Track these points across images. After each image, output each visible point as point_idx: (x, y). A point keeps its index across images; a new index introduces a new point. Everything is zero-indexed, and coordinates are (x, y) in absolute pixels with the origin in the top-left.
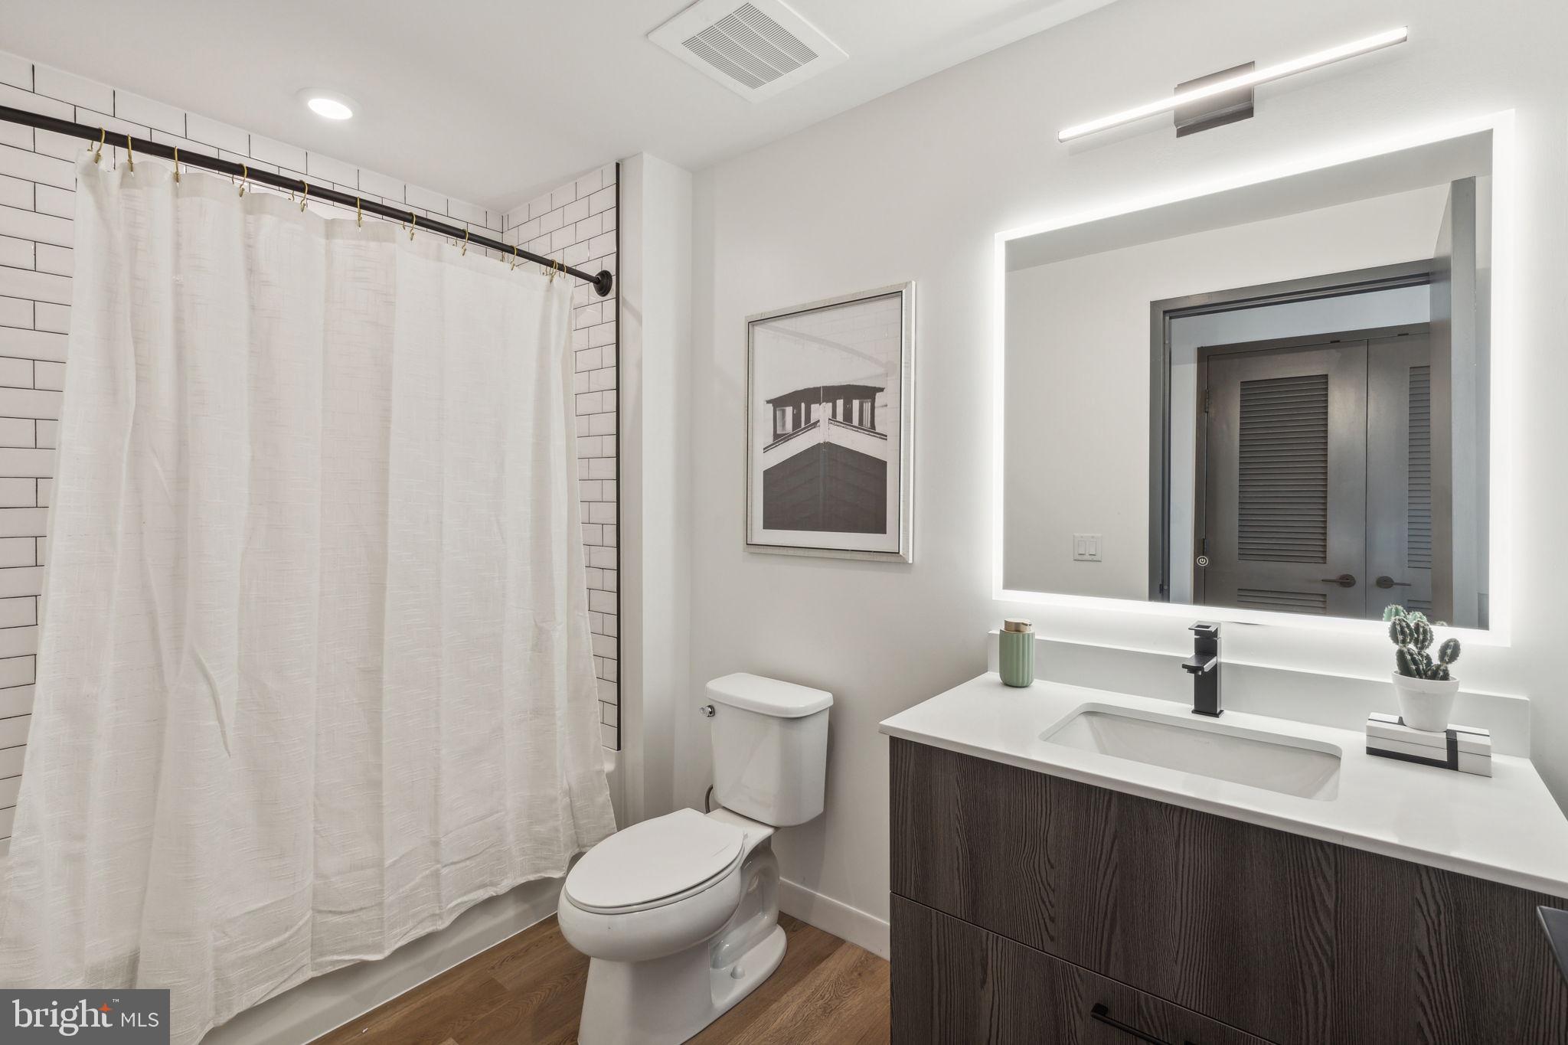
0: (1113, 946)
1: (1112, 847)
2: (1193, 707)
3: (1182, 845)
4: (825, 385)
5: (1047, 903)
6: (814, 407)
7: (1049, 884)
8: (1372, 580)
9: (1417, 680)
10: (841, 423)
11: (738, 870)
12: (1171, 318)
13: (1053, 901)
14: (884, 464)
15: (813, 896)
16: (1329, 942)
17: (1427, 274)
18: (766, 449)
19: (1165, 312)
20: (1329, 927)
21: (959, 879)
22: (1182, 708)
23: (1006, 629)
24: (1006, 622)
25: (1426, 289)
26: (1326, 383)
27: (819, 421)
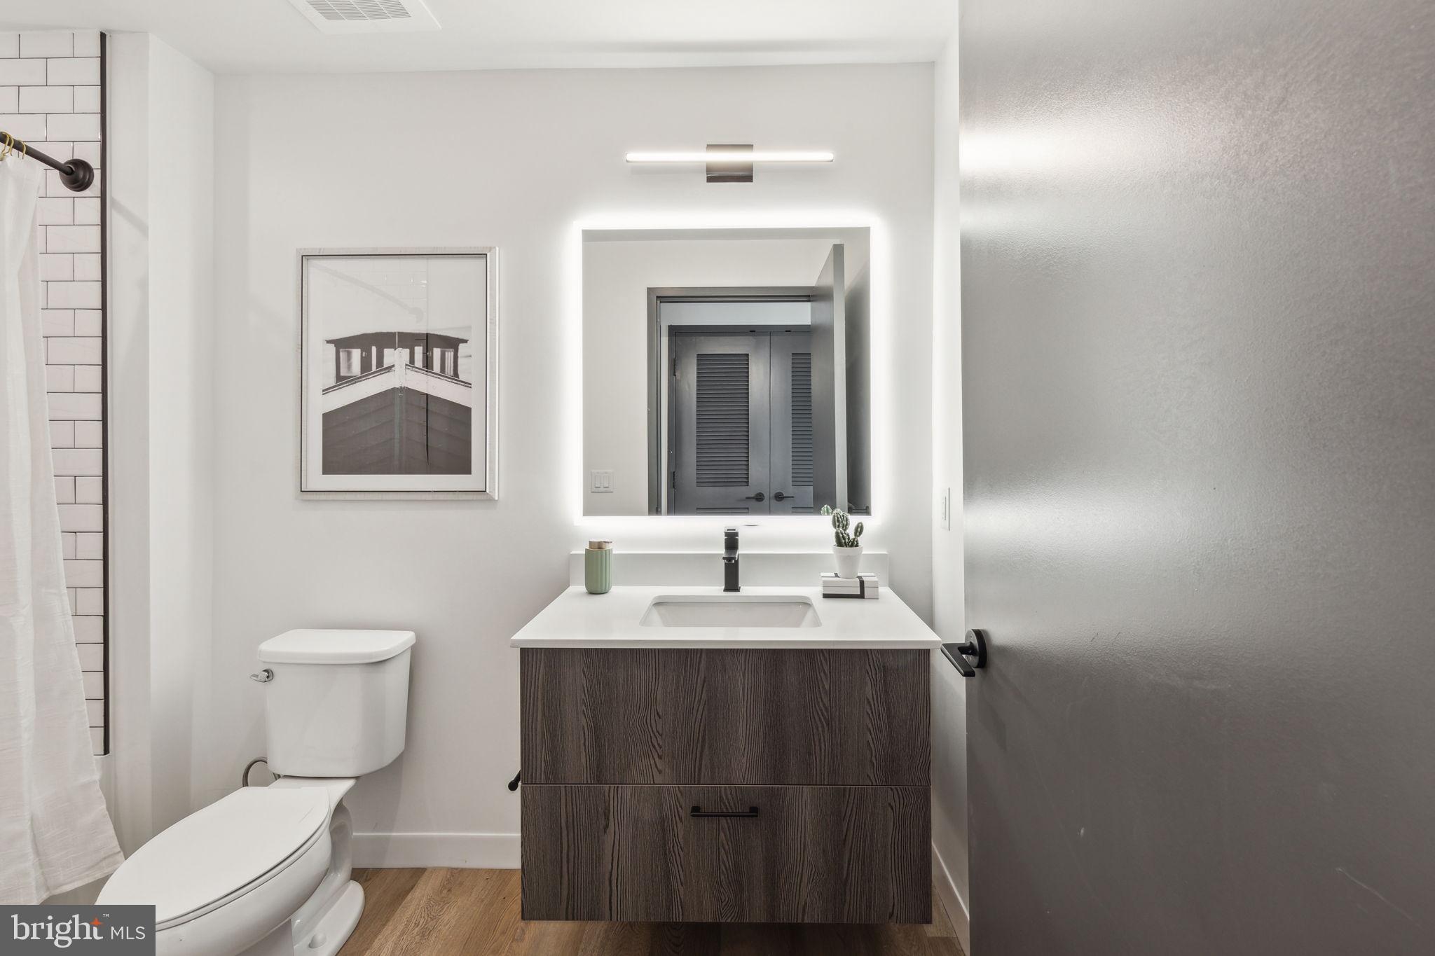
0: (703, 761)
1: (702, 691)
2: (723, 587)
3: (747, 675)
4: (401, 331)
5: (657, 746)
6: (387, 352)
7: (658, 732)
8: (772, 495)
9: (845, 548)
10: (421, 369)
11: (327, 829)
12: (661, 302)
13: (661, 743)
14: (468, 410)
15: (387, 839)
16: (826, 709)
17: (809, 296)
18: (326, 391)
19: (658, 297)
20: (826, 700)
21: (586, 752)
22: (716, 589)
23: (590, 547)
24: (590, 542)
25: (808, 305)
26: (748, 360)
27: (393, 366)
